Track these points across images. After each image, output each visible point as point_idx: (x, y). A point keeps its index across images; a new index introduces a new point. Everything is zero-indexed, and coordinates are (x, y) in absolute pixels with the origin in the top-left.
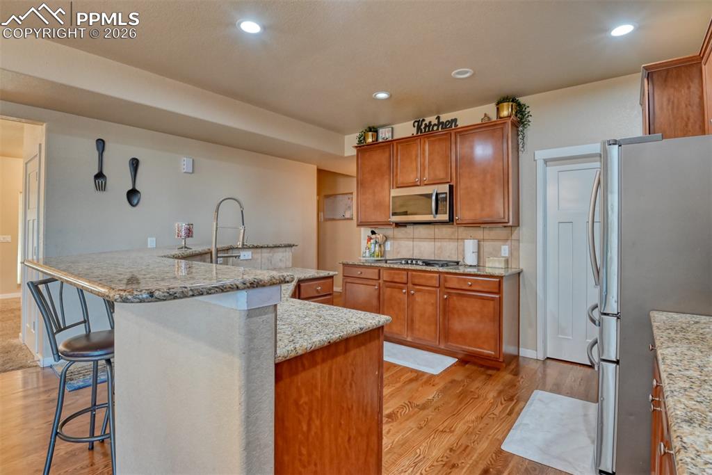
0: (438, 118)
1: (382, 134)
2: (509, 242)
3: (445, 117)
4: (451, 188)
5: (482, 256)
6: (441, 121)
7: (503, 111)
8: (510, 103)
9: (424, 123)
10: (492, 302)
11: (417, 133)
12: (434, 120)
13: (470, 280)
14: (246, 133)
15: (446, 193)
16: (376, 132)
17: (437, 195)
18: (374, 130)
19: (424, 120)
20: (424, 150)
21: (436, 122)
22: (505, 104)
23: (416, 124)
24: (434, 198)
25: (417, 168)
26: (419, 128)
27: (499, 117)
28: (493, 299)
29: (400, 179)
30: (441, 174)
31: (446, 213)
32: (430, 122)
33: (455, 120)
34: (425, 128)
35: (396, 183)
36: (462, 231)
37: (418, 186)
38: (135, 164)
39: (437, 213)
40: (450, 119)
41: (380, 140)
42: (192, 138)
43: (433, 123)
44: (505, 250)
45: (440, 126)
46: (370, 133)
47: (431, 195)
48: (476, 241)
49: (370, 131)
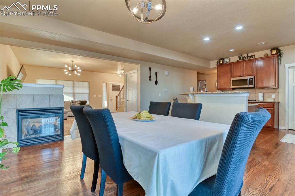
0: (248, 55)
1: (226, 60)
2: (275, 93)
3: (250, 55)
4: (254, 77)
5: (264, 98)
6: (249, 56)
7: (273, 52)
8: (276, 50)
9: (242, 57)
10: (271, 111)
11: (239, 60)
12: (246, 55)
13: (263, 104)
14: (185, 63)
15: (253, 79)
16: (224, 60)
17: (249, 79)
18: (223, 59)
19: (242, 56)
20: (244, 65)
21: (247, 56)
22: (274, 50)
23: (239, 57)
24: (248, 80)
25: (241, 71)
26: (240, 58)
27: (272, 54)
28: (271, 110)
29: (234, 75)
30: (250, 73)
31: (253, 85)
32: (244, 56)
33: (254, 55)
34: (242, 58)
35: (233, 76)
36: (257, 90)
37: (241, 77)
38: (156, 73)
39: (249, 85)
40: (252, 55)
41: (225, 63)
42: (168, 65)
43: (245, 57)
44: (273, 96)
45: (248, 57)
46: (221, 61)
47: (247, 79)
48: (263, 93)
49: (222, 60)
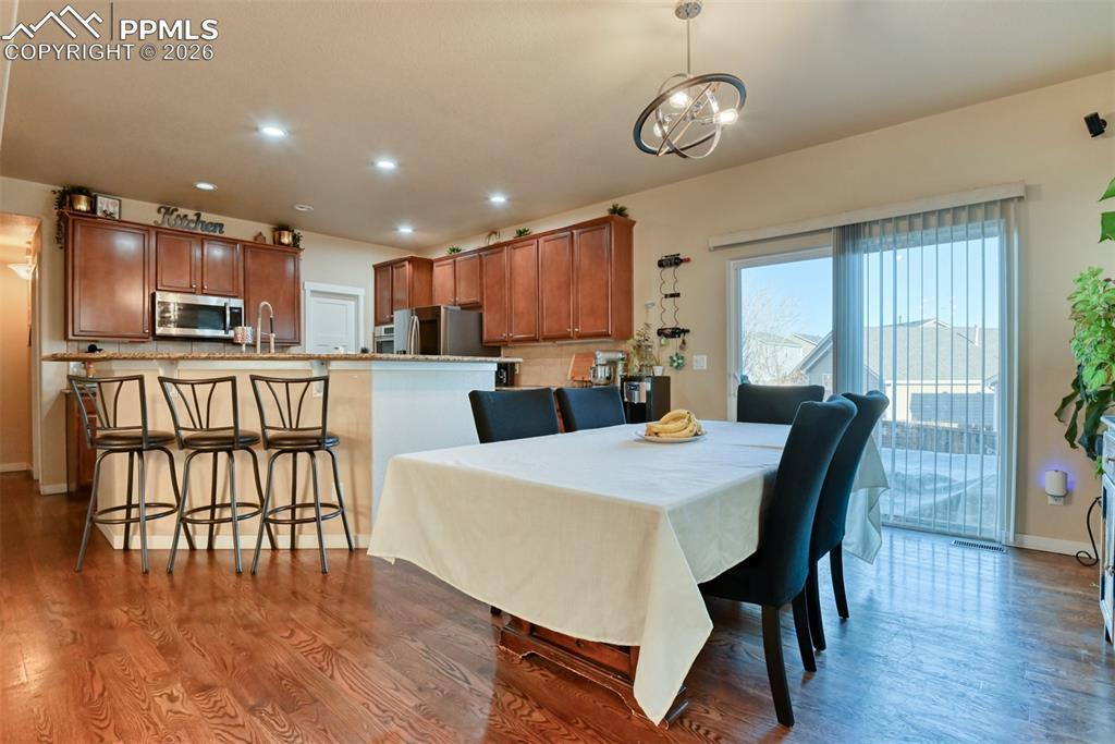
0: (198, 215)
1: (103, 204)
3: (206, 217)
6: (202, 219)
9: (176, 213)
11: (163, 222)
12: (191, 214)
15: (240, 309)
16: (96, 200)
17: (230, 309)
19: (177, 210)
21: (195, 218)
23: (163, 210)
24: (227, 311)
26: (167, 216)
27: (277, 241)
32: (185, 216)
33: (222, 225)
34: (176, 220)
37: (193, 294)
40: (214, 222)
41: (99, 214)
43: (189, 218)
45: (200, 225)
49: (84, 193)
